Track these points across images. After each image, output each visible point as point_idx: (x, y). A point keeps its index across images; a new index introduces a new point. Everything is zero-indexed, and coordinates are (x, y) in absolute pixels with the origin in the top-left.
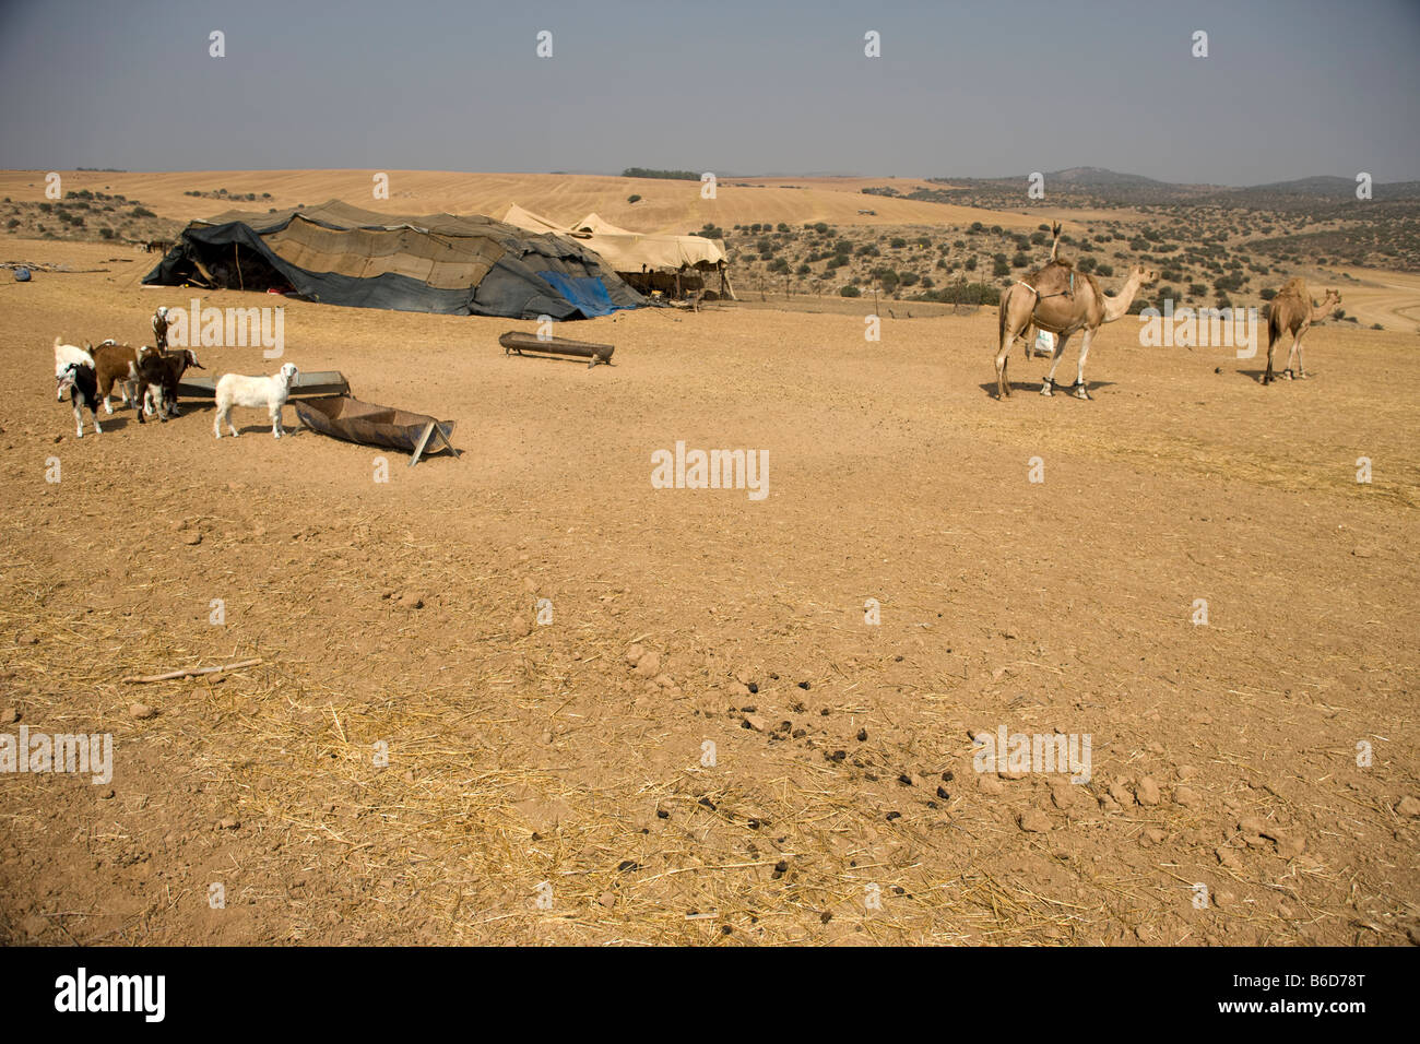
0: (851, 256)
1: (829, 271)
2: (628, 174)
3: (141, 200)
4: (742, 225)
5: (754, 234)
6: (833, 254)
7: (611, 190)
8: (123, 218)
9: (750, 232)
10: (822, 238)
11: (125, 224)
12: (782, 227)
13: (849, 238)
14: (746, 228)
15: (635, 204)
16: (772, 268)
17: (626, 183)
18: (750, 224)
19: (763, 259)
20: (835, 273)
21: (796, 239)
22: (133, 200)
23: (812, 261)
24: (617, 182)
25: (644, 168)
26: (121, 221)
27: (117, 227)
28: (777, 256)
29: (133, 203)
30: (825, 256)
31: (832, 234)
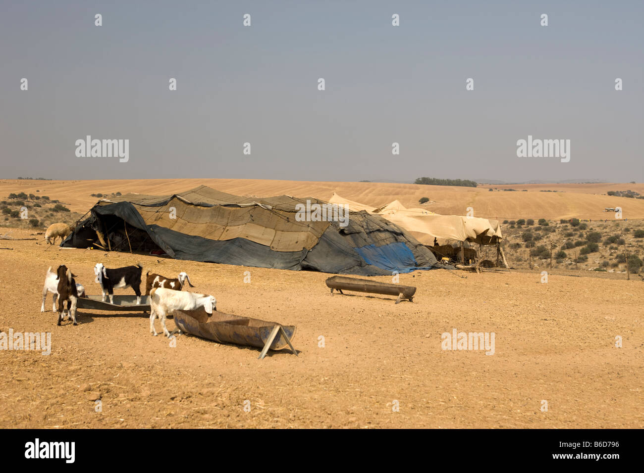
0: (600, 244)
1: (582, 256)
2: (419, 182)
3: (60, 200)
4: (510, 220)
5: (520, 227)
6: (585, 243)
7: (406, 194)
8: (47, 212)
9: (516, 226)
10: (575, 230)
11: (48, 216)
12: (542, 222)
13: (598, 230)
14: (512, 223)
15: (424, 204)
16: (533, 254)
17: (418, 189)
18: (516, 220)
19: (527, 247)
20: (587, 258)
21: (554, 231)
22: (54, 199)
23: (568, 248)
24: (410, 188)
25: (431, 177)
26: (45, 214)
27: (42, 218)
28: (539, 244)
29: (55, 202)
30: (579, 244)
31: (583, 227)
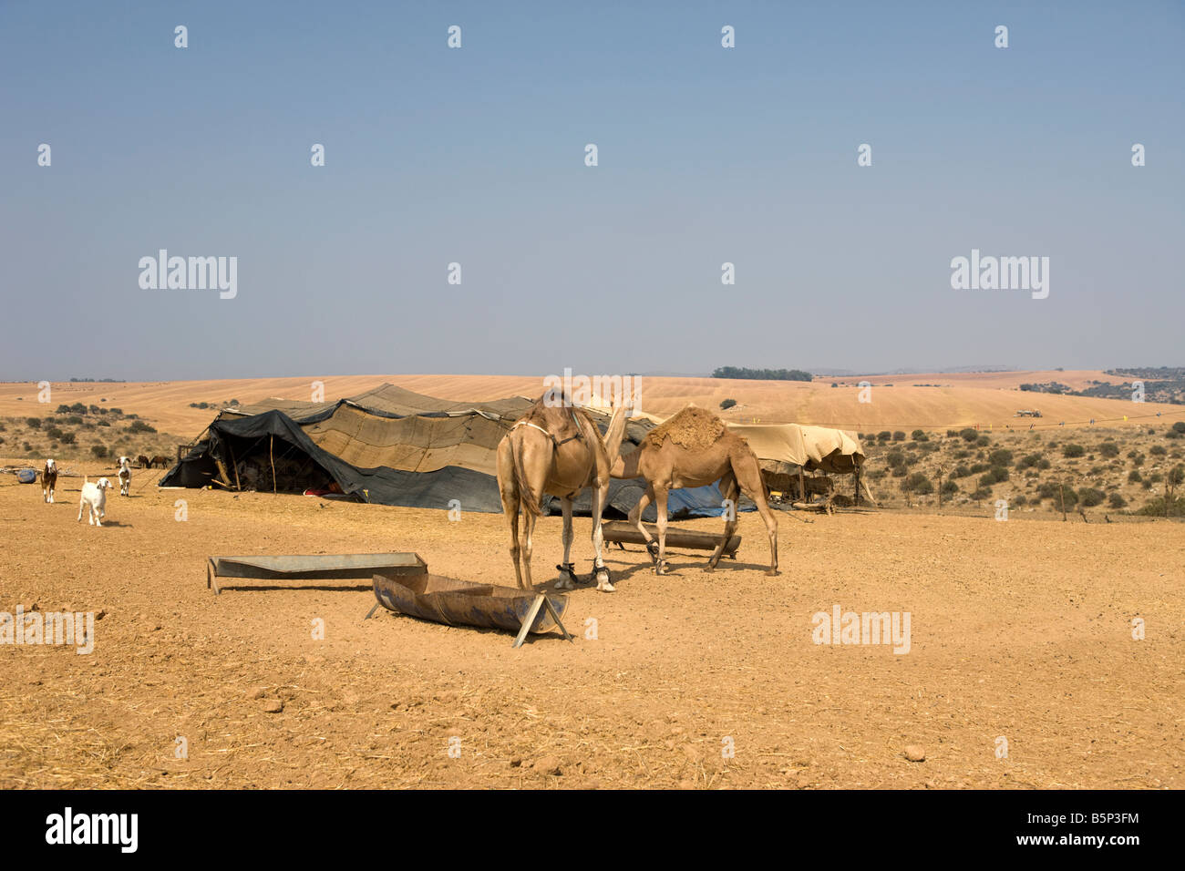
0: (1011, 469)
1: (983, 488)
2: (718, 375)
3: (141, 414)
4: (866, 434)
5: (882, 444)
6: (987, 467)
7: (698, 393)
8: (119, 433)
9: (876, 442)
10: (971, 447)
11: (121, 440)
12: (918, 435)
13: (1007, 446)
14: (871, 438)
15: (729, 410)
16: (906, 487)
17: (717, 385)
18: (877, 432)
19: (895, 475)
20: (991, 492)
21: (938, 450)
22: (130, 413)
23: (960, 476)
24: (705, 385)
25: (739, 367)
26: (117, 437)
27: (112, 443)
28: (913, 471)
29: (131, 417)
30: (976, 469)
31: (984, 442)
